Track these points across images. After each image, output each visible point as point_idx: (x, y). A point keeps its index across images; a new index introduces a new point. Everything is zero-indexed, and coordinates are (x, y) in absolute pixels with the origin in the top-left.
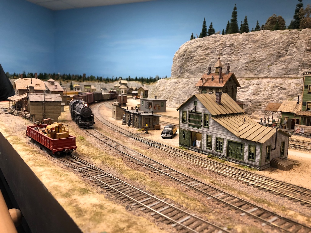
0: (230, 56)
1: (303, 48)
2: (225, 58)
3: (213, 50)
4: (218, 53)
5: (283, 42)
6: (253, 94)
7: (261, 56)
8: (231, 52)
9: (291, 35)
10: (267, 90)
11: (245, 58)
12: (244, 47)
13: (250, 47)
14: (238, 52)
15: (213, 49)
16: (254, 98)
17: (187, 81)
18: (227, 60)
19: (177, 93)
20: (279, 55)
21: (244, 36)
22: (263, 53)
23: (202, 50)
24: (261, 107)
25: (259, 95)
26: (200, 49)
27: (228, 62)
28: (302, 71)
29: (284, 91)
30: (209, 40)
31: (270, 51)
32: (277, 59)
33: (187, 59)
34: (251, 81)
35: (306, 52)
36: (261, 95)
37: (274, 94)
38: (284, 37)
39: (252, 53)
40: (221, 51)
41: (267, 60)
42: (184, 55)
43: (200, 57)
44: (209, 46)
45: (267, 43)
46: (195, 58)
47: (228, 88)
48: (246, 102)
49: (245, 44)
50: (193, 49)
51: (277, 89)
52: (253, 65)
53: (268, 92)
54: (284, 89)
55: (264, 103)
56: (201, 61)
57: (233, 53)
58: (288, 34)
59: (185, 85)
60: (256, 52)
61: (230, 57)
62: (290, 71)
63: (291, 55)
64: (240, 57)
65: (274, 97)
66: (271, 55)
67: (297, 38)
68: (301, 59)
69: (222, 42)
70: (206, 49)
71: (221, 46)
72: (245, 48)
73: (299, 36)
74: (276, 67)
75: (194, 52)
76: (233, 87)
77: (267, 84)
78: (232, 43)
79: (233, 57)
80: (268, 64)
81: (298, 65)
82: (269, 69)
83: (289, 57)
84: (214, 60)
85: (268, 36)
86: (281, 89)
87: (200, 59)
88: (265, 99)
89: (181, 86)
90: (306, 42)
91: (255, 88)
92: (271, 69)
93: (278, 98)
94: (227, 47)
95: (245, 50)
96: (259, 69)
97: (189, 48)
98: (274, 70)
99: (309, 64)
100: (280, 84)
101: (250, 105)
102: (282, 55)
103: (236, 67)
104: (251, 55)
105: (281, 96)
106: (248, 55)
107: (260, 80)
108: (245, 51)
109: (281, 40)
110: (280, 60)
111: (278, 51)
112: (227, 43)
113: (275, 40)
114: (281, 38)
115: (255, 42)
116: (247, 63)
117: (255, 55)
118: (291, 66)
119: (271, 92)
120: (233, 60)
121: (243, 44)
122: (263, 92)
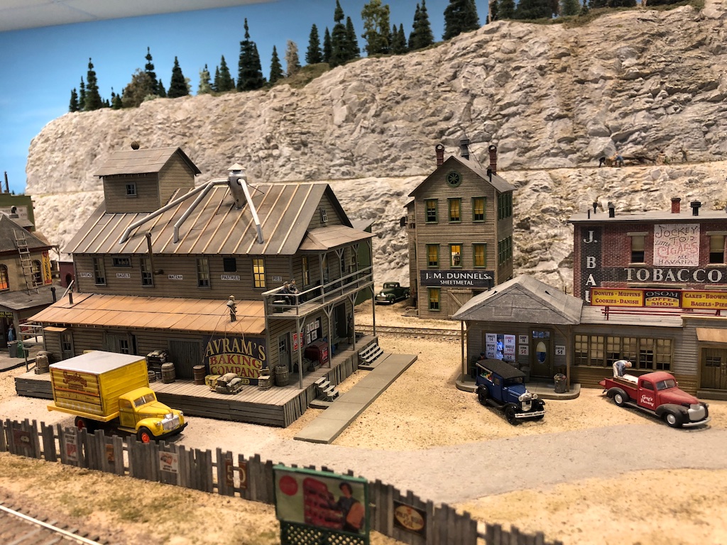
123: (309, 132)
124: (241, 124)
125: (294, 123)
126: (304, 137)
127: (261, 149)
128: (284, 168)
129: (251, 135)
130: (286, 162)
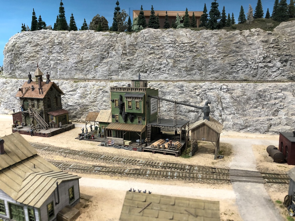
0: (60, 55)
1: (120, 51)
2: (55, 57)
3: (42, 48)
4: (48, 51)
5: (105, 44)
6: (81, 97)
7: (88, 57)
8: (60, 50)
9: (111, 38)
10: (92, 93)
11: (74, 58)
12: (72, 46)
13: (77, 47)
14: (67, 51)
15: (42, 46)
16: (82, 102)
17: (16, 83)
18: (57, 59)
19: (5, 96)
20: (103, 57)
21: (71, 35)
22: (89, 54)
23: (32, 47)
24: (88, 111)
25: (86, 99)
26: (30, 45)
27: (58, 62)
28: (121, 73)
29: (107, 94)
30: (38, 36)
31: (95, 53)
32: (101, 60)
33: (17, 55)
34: (79, 83)
35: (123, 56)
36: (88, 99)
37: (99, 97)
38: (105, 39)
39: (79, 53)
40: (50, 49)
41: (93, 61)
42: (13, 50)
43: (30, 54)
44: (38, 43)
45: (92, 44)
46: (24, 55)
47: (51, 98)
48: (75, 106)
49: (73, 43)
50: (22, 45)
51: (101, 92)
52: (81, 65)
53: (93, 95)
54: (107, 92)
55: (90, 107)
56: (31, 59)
57: (62, 52)
58: (108, 36)
59: (14, 88)
60: (83, 52)
61: (60, 57)
62: (112, 72)
63: (112, 58)
64: (69, 56)
65: (99, 100)
66: (96, 57)
67: (115, 42)
68: (120, 62)
69: (51, 40)
70: (36, 46)
71: (50, 44)
72: (72, 48)
73: (117, 40)
74: (101, 68)
75: (24, 48)
76: (56, 96)
77: (93, 87)
78: (61, 41)
79: (63, 57)
80: (94, 65)
81: (118, 67)
82: (96, 70)
83: (110, 59)
84: (44, 58)
85: (92, 37)
86: (104, 92)
87: (30, 56)
88: (92, 102)
89: (10, 88)
90: (122, 46)
91: (82, 91)
92: (97, 70)
93: (102, 101)
94: (56, 46)
95: (73, 49)
96: (87, 69)
97: (18, 42)
98: (99, 71)
99: (126, 66)
100: (104, 87)
101: (79, 108)
102: (105, 57)
103: (67, 67)
104: (79, 55)
105: (104, 99)
106: (76, 55)
107: (87, 82)
108: (73, 51)
109: (103, 42)
110: (104, 62)
111: (101, 53)
112: (56, 41)
113: (98, 41)
114: (103, 40)
115: (81, 41)
116: (76, 63)
117: (82, 55)
118: (113, 68)
119: (96, 95)
120: (62, 60)
121: (70, 43)
122: (89, 95)
123: (290, 55)
124: (237, 47)
125: (279, 50)
126: (287, 57)
127: (260, 62)
128: (276, 73)
129: (248, 54)
130: (277, 70)
